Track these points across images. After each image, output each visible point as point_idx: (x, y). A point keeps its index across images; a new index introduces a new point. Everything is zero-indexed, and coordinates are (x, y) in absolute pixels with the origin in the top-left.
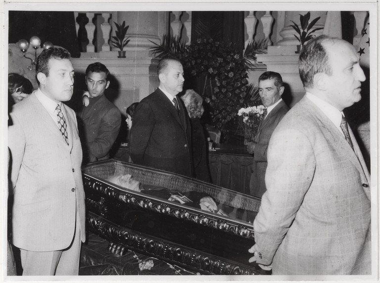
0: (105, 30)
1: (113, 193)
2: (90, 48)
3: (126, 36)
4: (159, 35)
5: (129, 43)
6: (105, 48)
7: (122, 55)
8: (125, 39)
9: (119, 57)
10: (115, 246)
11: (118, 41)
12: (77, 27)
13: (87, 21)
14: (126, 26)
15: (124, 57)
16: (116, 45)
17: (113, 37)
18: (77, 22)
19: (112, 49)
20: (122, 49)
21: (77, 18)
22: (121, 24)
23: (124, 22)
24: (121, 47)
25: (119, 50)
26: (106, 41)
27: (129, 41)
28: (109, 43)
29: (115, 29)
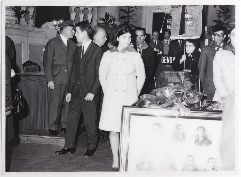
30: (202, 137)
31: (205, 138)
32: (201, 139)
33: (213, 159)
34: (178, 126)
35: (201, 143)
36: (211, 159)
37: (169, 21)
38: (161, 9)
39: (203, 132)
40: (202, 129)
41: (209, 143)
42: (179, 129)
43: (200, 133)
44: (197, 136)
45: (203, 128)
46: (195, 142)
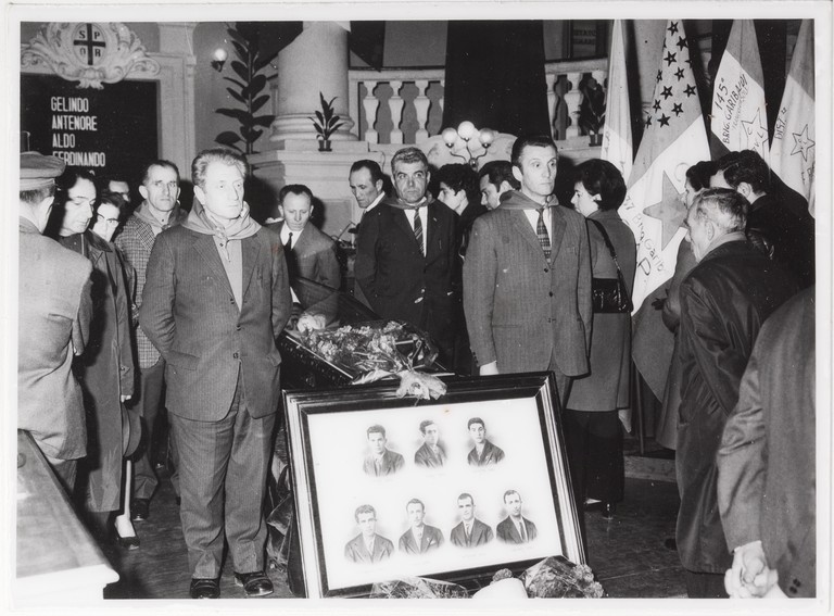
30: (482, 442)
31: (489, 446)
32: (480, 448)
33: (513, 492)
34: (424, 426)
35: (483, 460)
36: (508, 493)
37: (59, 104)
38: (45, 63)
39: (482, 432)
40: (480, 425)
41: (498, 455)
42: (430, 432)
43: (475, 434)
44: (471, 443)
45: (480, 421)
46: (469, 458)
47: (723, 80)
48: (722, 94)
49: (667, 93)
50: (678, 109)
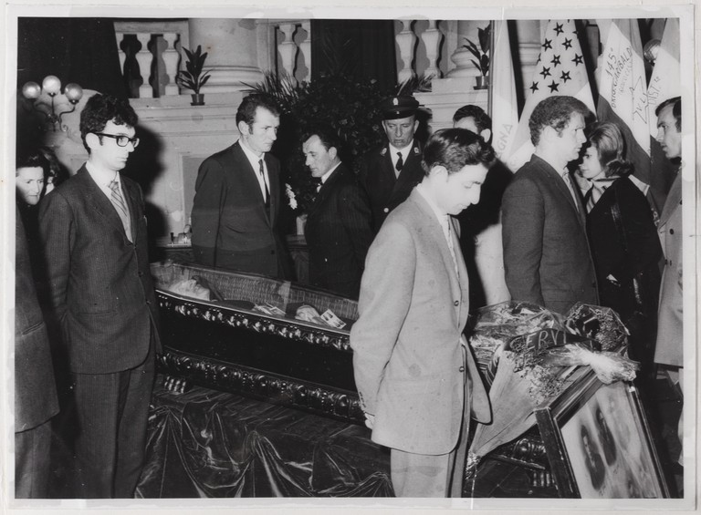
0: (170, 61)
1: (167, 304)
2: (145, 91)
3: (204, 69)
4: (259, 66)
5: (209, 80)
6: (171, 90)
7: (198, 101)
8: (201, 75)
9: (192, 104)
10: (172, 381)
11: (190, 77)
12: (122, 58)
13: (138, 46)
14: (203, 53)
15: (202, 103)
16: (188, 85)
17: (184, 72)
18: (122, 49)
19: (182, 92)
20: (197, 91)
21: (122, 43)
22: (195, 50)
23: (199, 47)
24: (195, 87)
25: (193, 92)
26: (172, 79)
27: (208, 77)
28: (176, 82)
29: (186, 59)
47: (612, 50)
48: (612, 62)
49: (556, 61)
50: (565, 76)
